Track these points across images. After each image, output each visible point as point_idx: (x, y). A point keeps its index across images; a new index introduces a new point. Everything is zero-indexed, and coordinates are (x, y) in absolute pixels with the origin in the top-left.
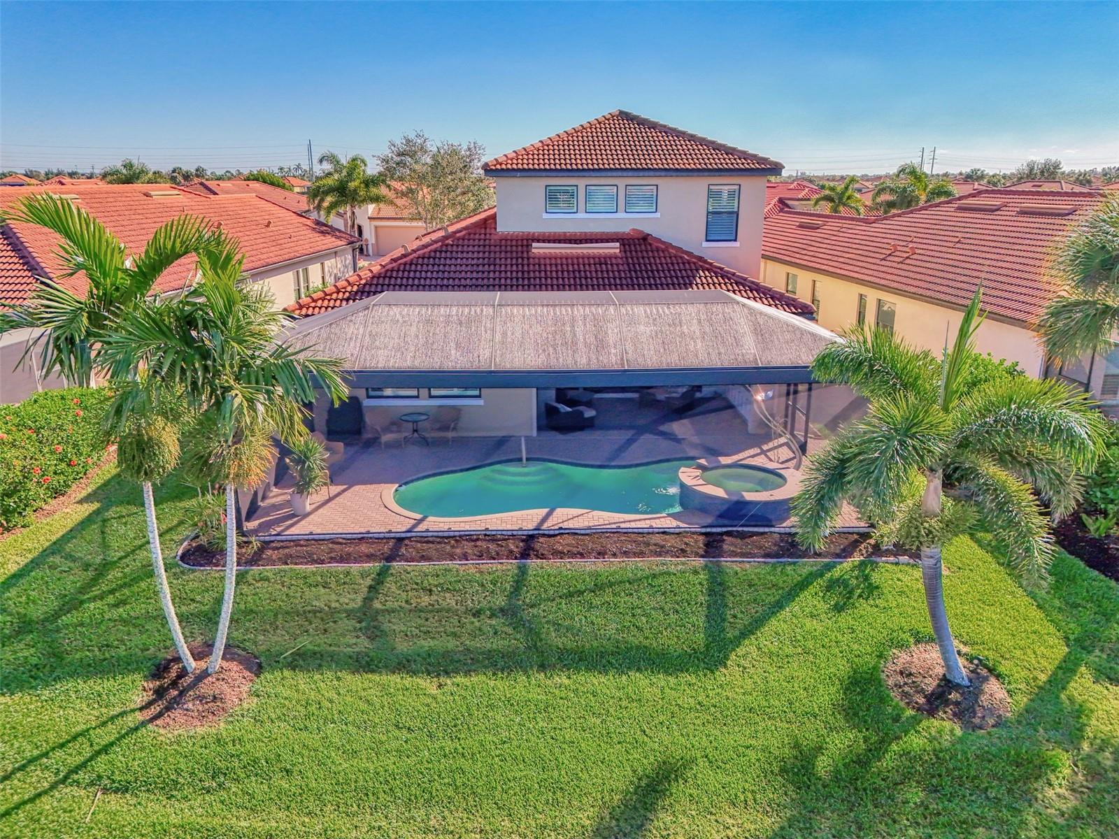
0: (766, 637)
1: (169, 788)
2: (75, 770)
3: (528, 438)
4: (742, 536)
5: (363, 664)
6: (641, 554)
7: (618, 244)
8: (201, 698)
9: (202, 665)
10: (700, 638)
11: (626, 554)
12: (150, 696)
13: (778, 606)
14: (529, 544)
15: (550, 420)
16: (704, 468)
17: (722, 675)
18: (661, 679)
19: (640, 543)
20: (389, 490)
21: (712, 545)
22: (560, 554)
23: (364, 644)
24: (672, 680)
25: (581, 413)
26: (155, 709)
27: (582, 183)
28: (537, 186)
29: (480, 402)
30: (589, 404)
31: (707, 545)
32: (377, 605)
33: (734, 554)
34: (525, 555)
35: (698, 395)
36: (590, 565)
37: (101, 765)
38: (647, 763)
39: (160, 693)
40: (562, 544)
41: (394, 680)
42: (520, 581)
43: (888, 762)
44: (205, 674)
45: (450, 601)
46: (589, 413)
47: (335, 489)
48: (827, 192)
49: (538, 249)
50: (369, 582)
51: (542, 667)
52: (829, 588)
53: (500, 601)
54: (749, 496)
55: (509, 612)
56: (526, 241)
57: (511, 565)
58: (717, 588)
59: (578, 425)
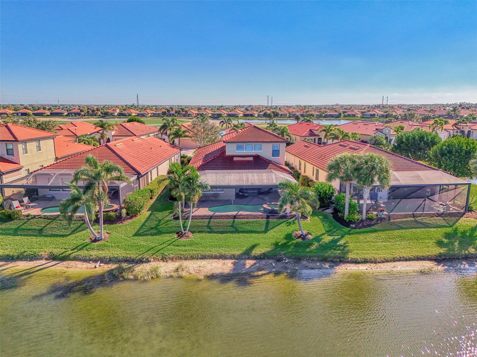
0: (274, 229)
1: (185, 246)
2: (171, 244)
3: (234, 200)
4: (273, 216)
5: (209, 232)
6: (255, 218)
7: (252, 158)
8: (186, 236)
9: (185, 232)
10: (264, 230)
11: (252, 218)
12: (177, 236)
13: (277, 225)
14: (235, 217)
15: (238, 196)
16: (268, 205)
17: (266, 234)
18: (257, 234)
19: (255, 217)
20: (207, 209)
21: (268, 217)
22: (240, 218)
23: (209, 230)
24: (259, 235)
25: (244, 195)
26: (178, 238)
27: (245, 144)
28: (235, 145)
29: (223, 192)
30: (246, 193)
31: (267, 217)
32: (210, 225)
33: (272, 218)
34: (234, 218)
35: (271, 191)
36: (246, 220)
37: (174, 243)
38: (254, 243)
39: (179, 236)
40: (241, 217)
41: (215, 234)
42: (234, 222)
43: (289, 244)
44: (185, 233)
45: (222, 224)
46: (246, 195)
47: (197, 209)
48: (324, 128)
49: (235, 159)
50: (208, 222)
51: (238, 233)
52: (287, 223)
53: (230, 225)
54: (275, 209)
55: (232, 226)
56: (232, 157)
57: (232, 220)
58: (268, 223)
59: (243, 197)
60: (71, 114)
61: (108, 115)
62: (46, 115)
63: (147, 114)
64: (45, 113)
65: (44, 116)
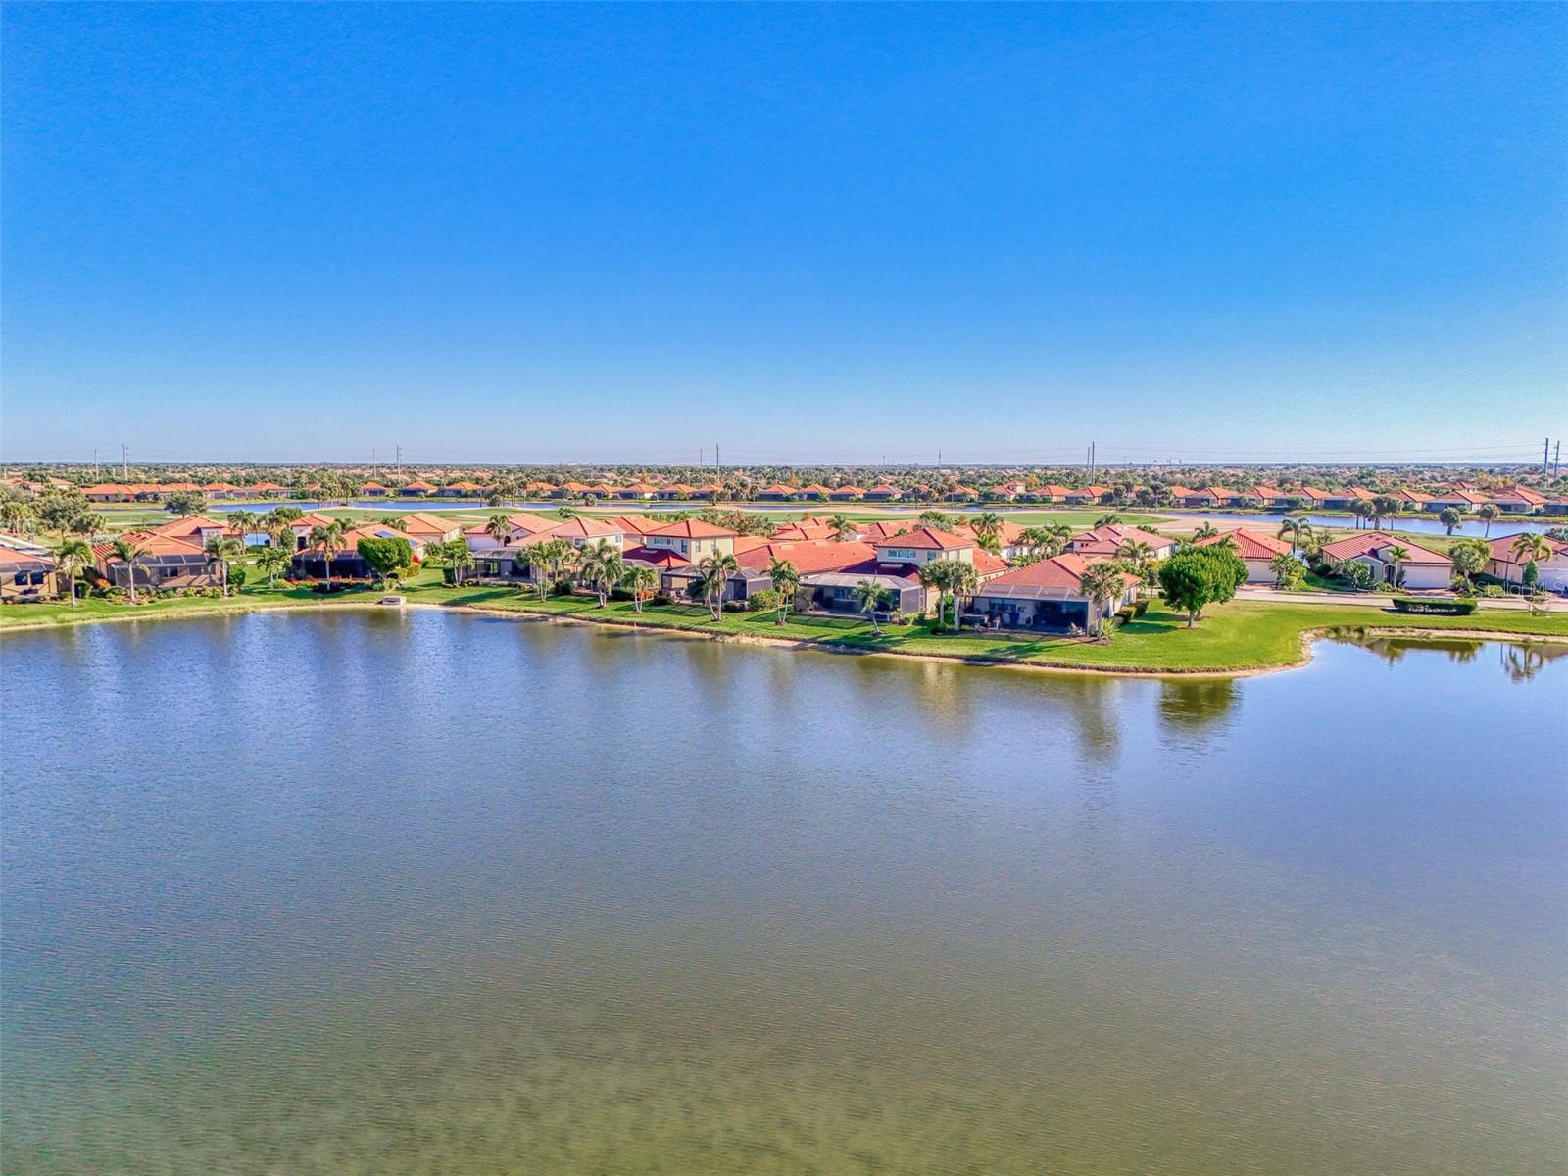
28: (887, 550)
49: (883, 565)
60: (909, 497)
61: (991, 499)
62: (854, 498)
63: (1090, 499)
64: (853, 495)
65: (852, 501)
